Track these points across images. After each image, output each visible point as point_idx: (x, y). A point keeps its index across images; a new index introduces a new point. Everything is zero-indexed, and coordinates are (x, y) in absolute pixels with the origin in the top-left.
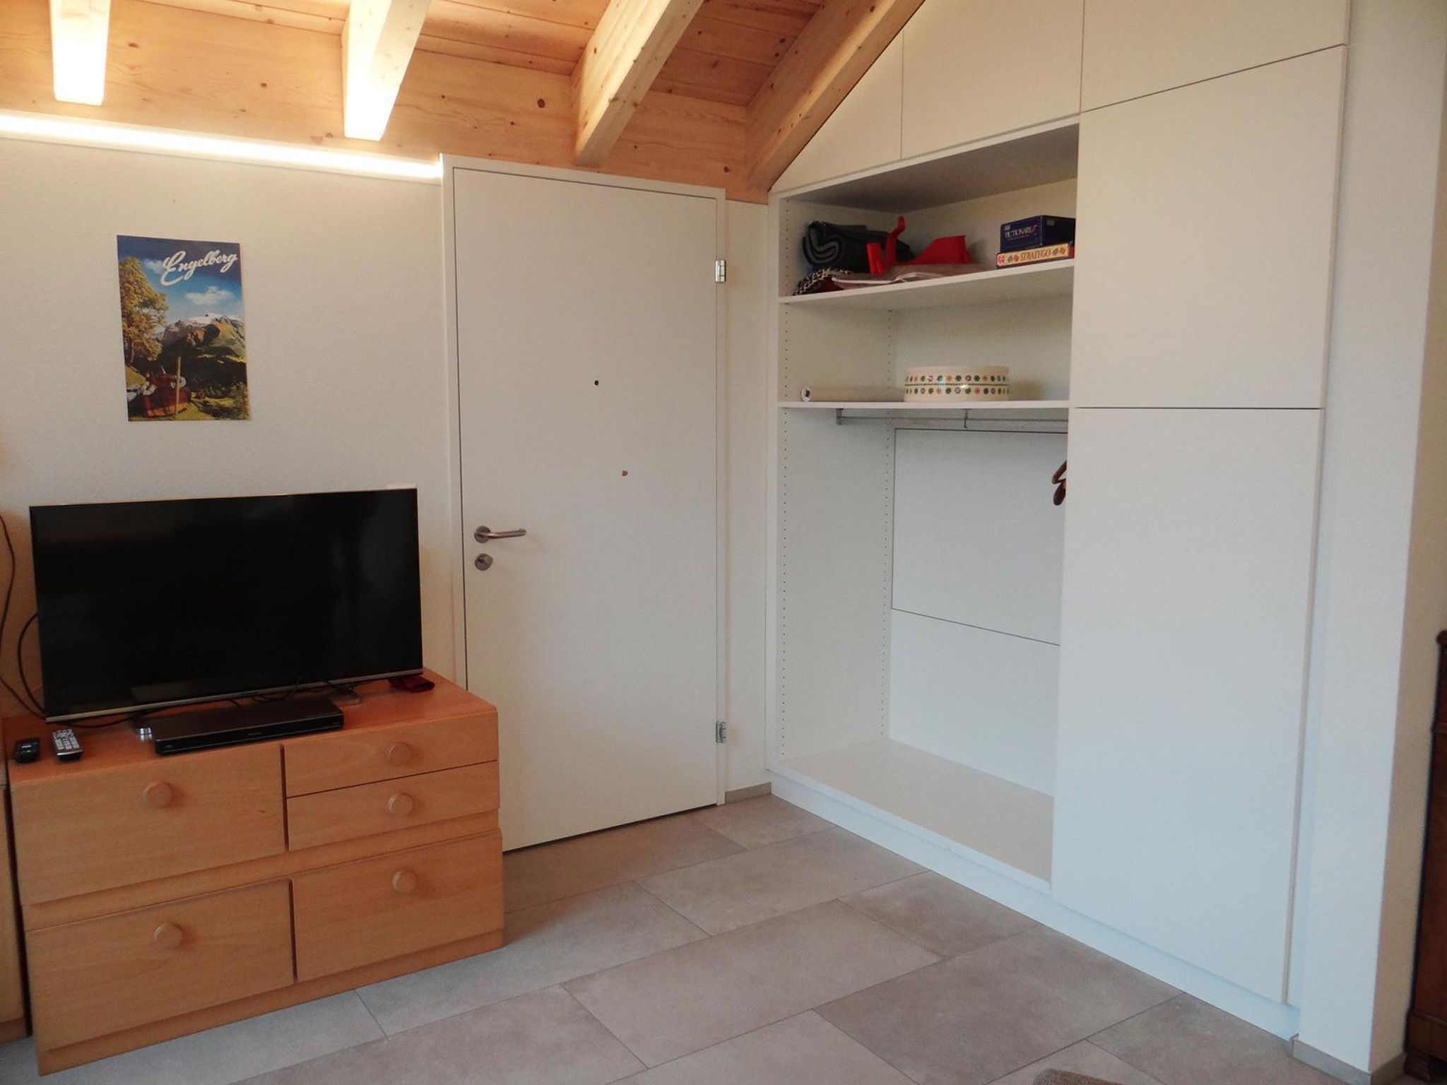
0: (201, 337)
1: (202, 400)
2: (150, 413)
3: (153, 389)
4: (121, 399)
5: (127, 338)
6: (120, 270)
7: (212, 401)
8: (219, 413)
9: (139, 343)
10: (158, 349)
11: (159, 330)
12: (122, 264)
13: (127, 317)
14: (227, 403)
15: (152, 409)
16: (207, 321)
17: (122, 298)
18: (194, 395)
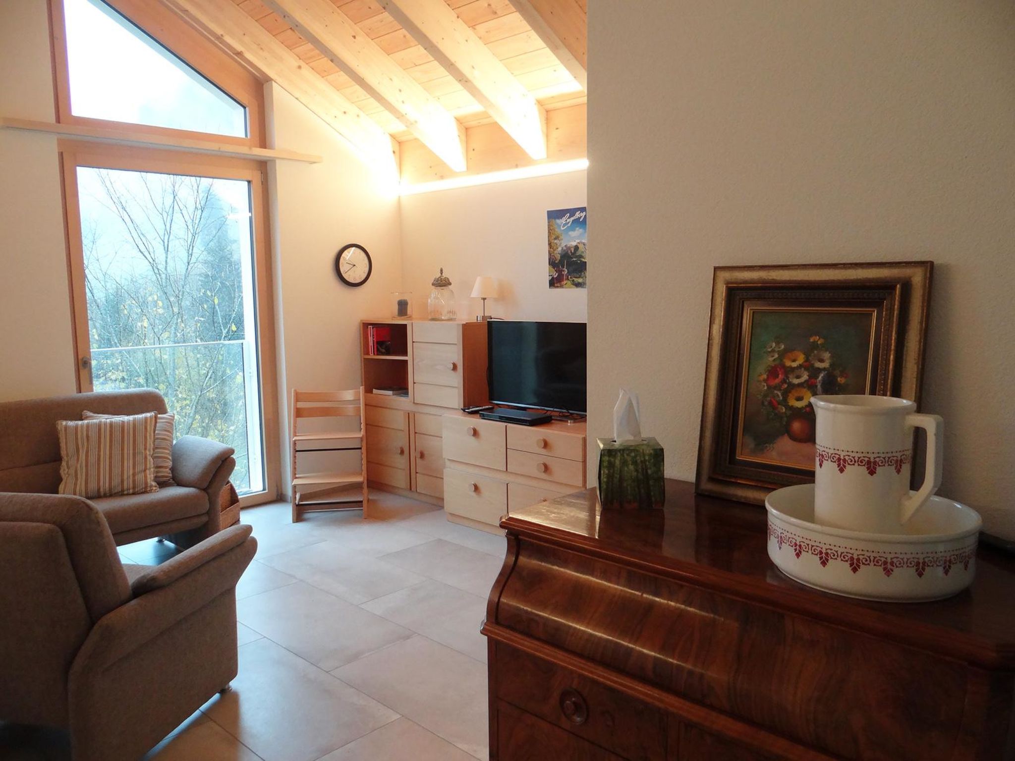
0: (573, 251)
1: (572, 279)
2: (556, 285)
3: (557, 274)
4: (547, 279)
5: (550, 254)
6: (548, 225)
7: (576, 280)
8: (578, 285)
9: (553, 256)
10: (558, 257)
11: (560, 249)
12: (549, 222)
13: (550, 244)
14: (580, 280)
15: (557, 283)
16: (574, 244)
17: (548, 237)
18: (569, 277)
